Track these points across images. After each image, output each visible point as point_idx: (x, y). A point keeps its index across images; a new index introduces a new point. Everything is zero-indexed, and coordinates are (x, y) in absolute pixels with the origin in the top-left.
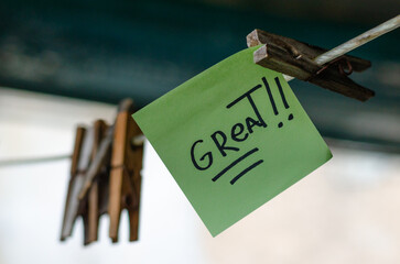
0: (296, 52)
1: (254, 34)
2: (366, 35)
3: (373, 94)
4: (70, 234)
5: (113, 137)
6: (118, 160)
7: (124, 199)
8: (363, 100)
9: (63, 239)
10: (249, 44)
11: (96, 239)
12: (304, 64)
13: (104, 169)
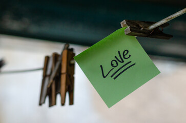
0: (141, 26)
1: (124, 22)
2: (170, 17)
3: (172, 36)
4: (44, 102)
5: (61, 61)
6: (64, 70)
7: (67, 87)
8: (168, 39)
9: (40, 104)
10: (122, 26)
11: (55, 104)
12: (145, 31)
13: (58, 74)
